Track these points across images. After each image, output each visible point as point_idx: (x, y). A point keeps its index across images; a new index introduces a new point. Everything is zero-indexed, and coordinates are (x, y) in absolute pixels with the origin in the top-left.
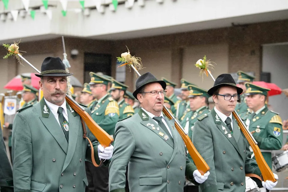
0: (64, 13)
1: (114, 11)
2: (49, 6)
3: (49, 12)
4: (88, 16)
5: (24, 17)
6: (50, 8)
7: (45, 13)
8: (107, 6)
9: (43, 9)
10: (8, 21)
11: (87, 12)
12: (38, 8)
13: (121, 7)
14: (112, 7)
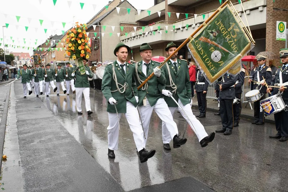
0: (167, 32)
1: (187, 30)
2: (161, 29)
3: (161, 32)
4: (176, 32)
5: (151, 35)
6: (161, 30)
7: (159, 32)
8: (184, 28)
9: (158, 31)
10: (145, 36)
11: (175, 31)
12: (156, 30)
13: (190, 27)
14: (186, 28)
